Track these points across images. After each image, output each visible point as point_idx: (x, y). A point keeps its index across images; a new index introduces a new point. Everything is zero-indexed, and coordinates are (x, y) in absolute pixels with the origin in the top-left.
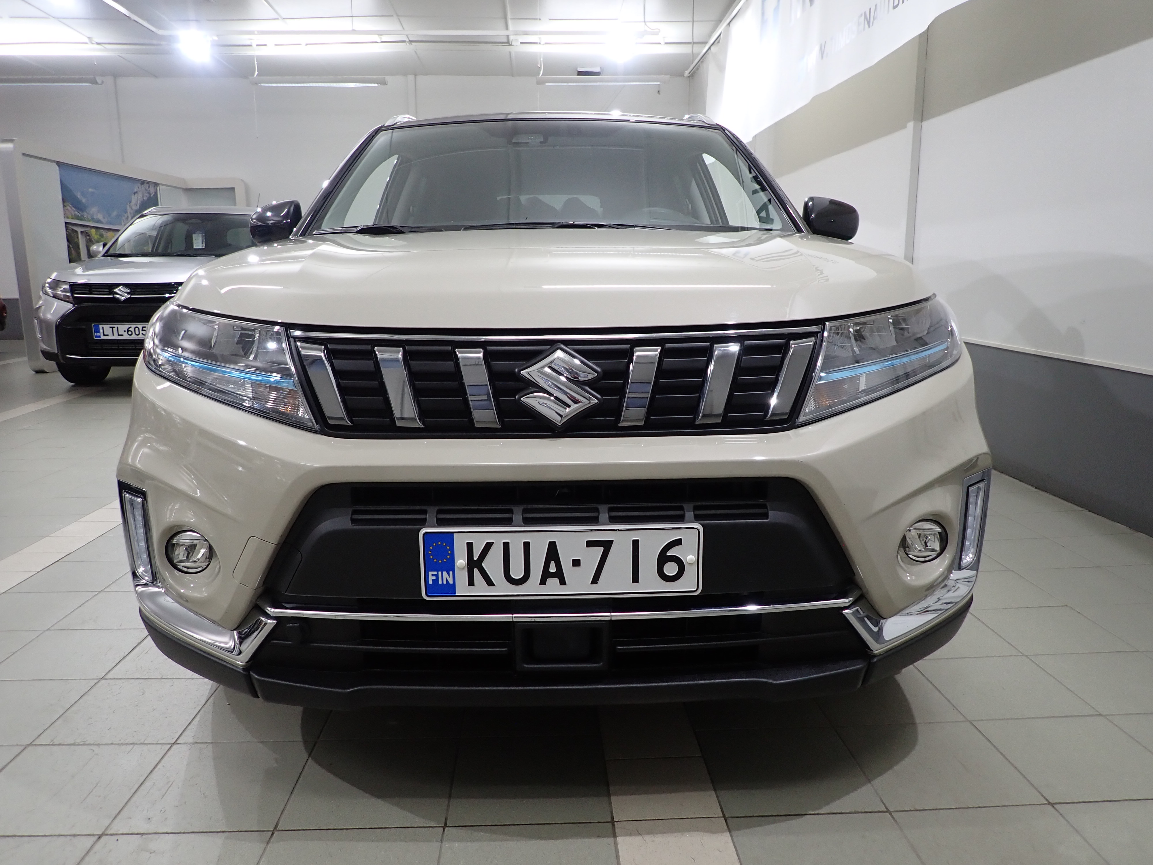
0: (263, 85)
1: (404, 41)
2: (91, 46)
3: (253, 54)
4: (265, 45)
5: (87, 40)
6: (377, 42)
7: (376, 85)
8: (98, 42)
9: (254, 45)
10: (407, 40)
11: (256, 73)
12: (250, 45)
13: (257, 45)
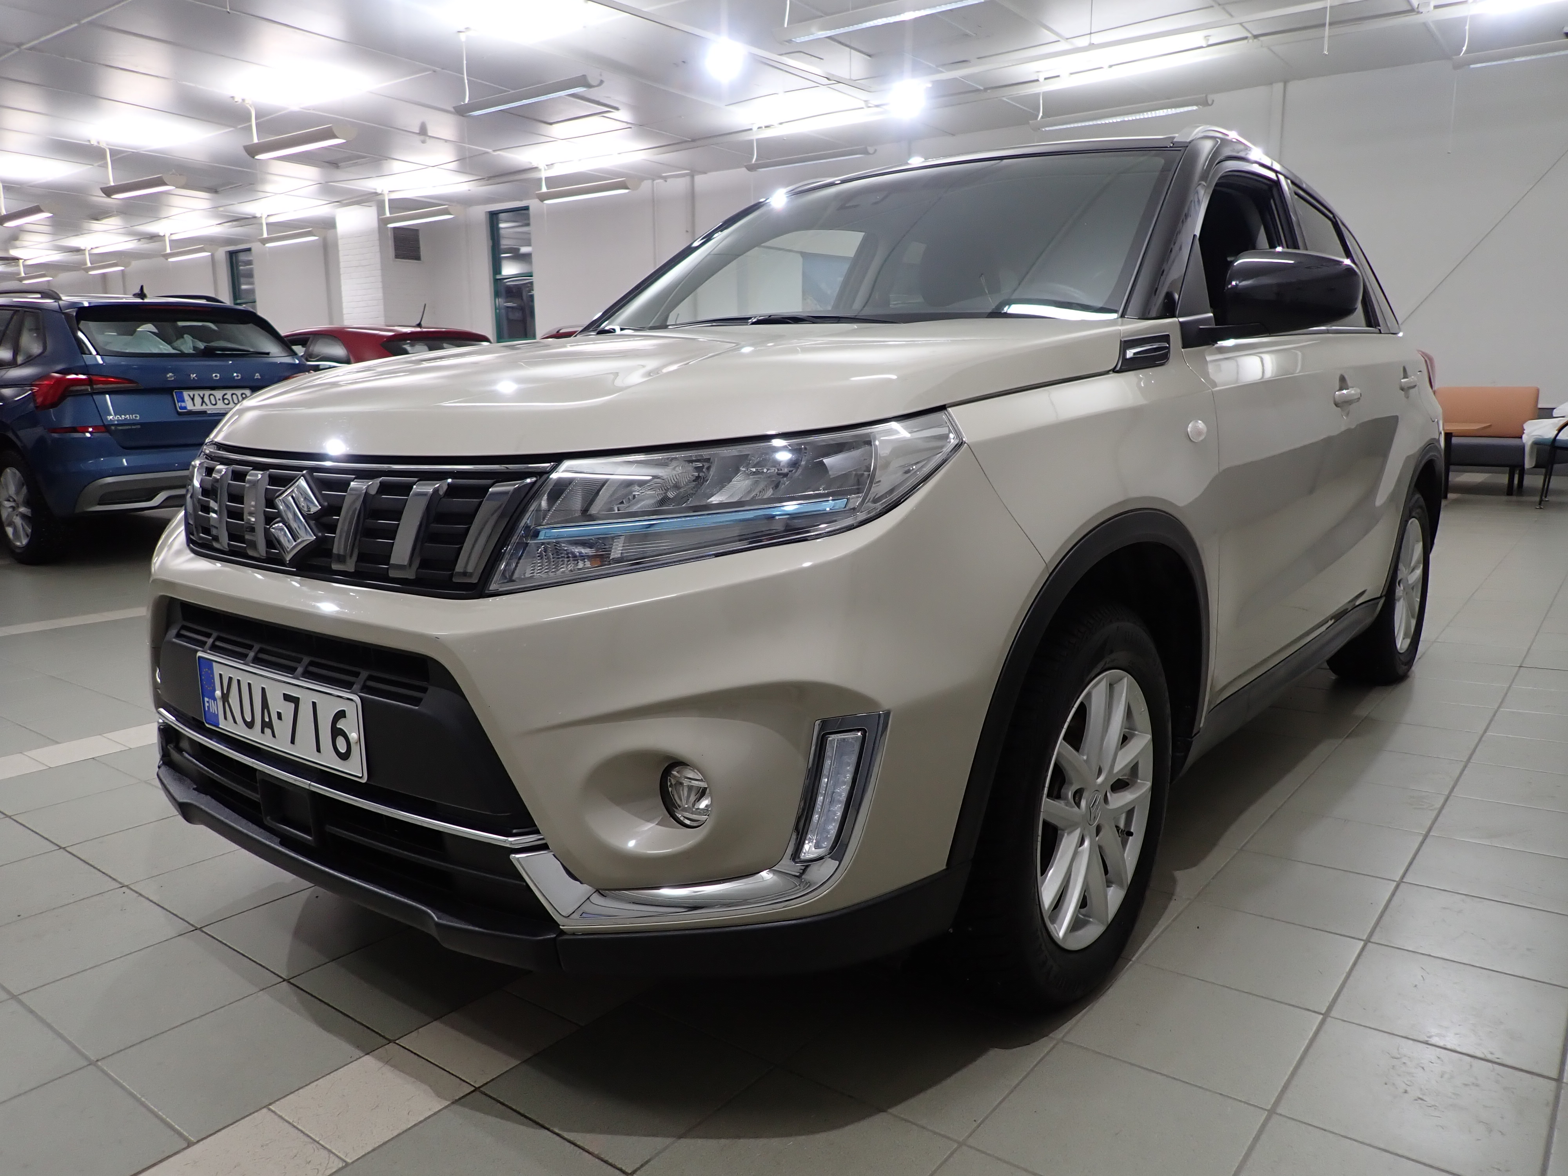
0: (1047, 129)
1: (1246, 38)
2: (867, 110)
3: (1038, 92)
4: (1058, 76)
5: (863, 105)
6: (1202, 47)
7: (1195, 108)
8: (876, 104)
9: (1041, 79)
10: (1249, 35)
11: (1041, 114)
12: (1037, 80)
13: (1046, 79)
